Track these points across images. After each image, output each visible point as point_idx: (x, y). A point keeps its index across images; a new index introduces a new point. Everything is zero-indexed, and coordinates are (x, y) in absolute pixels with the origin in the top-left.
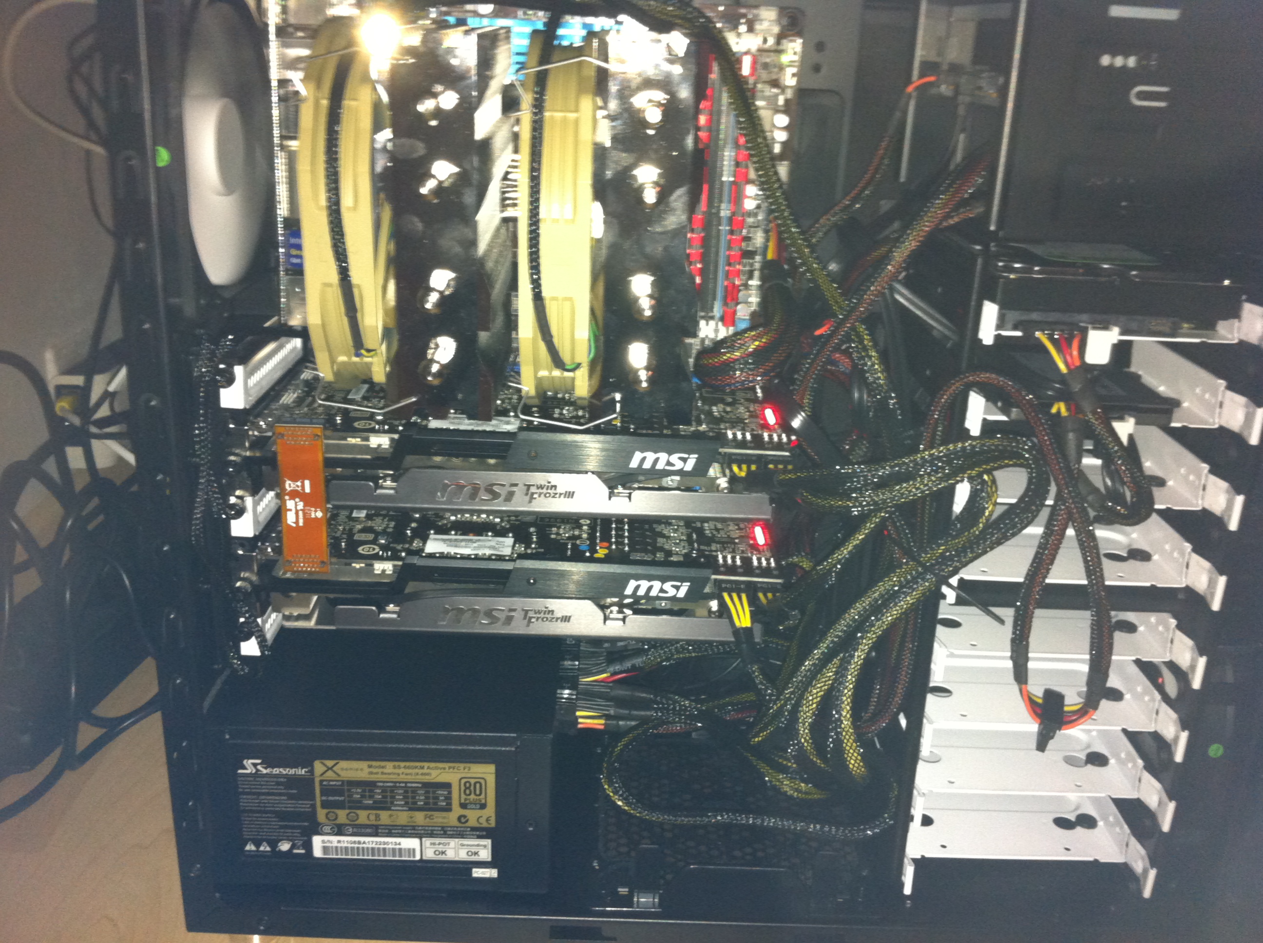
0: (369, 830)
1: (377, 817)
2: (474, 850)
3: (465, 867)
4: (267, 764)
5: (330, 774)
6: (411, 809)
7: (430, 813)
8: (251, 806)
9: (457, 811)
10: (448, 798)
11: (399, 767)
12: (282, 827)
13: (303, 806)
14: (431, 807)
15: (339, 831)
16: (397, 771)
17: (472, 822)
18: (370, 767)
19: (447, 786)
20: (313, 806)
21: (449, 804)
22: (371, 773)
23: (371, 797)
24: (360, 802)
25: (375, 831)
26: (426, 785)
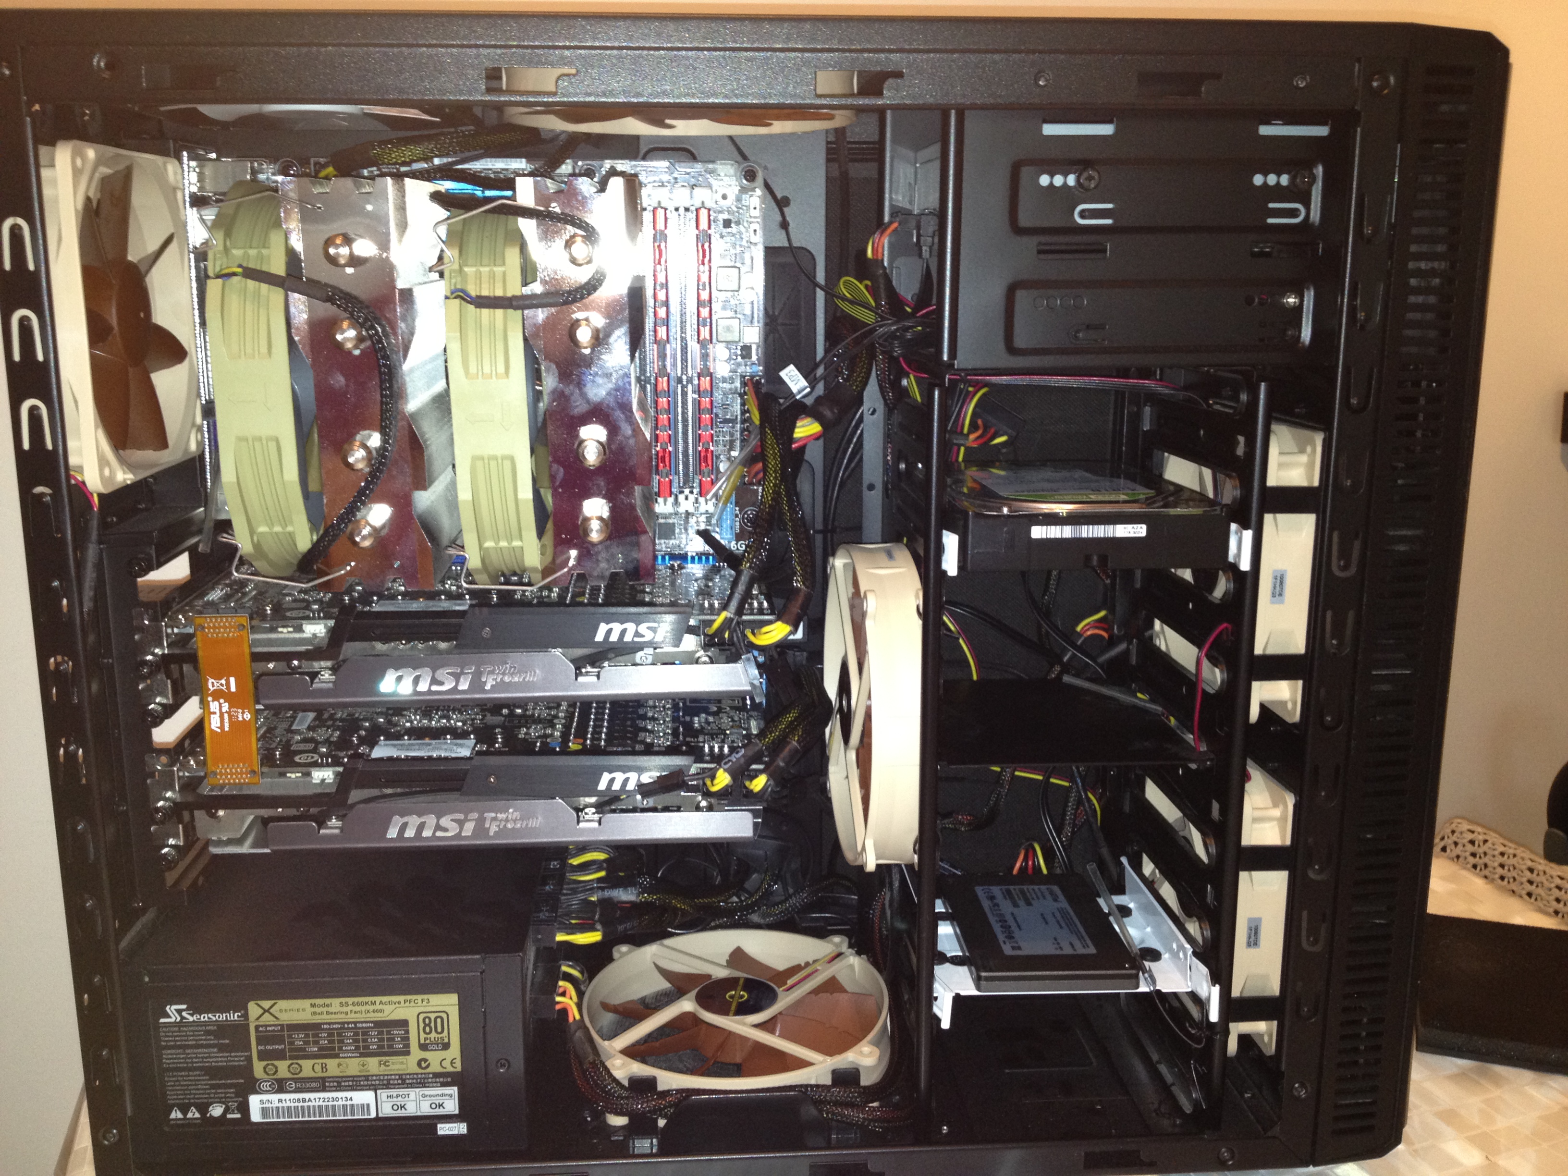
0: (314, 1085)
1: (324, 1068)
2: (438, 1100)
3: (429, 1123)
4: (195, 1009)
5: (267, 1018)
6: (362, 1055)
7: (384, 1058)
8: (177, 1063)
9: (416, 1054)
10: (406, 1039)
11: (347, 1004)
12: (213, 1087)
13: (237, 1059)
14: (386, 1051)
15: (280, 1087)
16: (345, 1009)
17: (435, 1068)
18: (313, 1006)
19: (404, 1023)
20: (249, 1059)
21: (407, 1046)
22: (314, 1013)
23: (316, 1043)
24: (304, 1050)
25: (323, 1084)
26: (378, 1024)
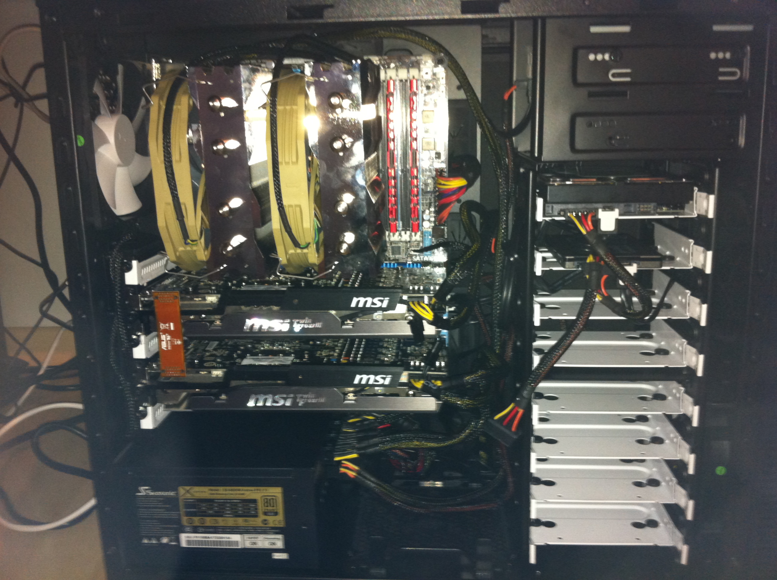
0: (211, 530)
1: (217, 522)
2: (273, 541)
3: (269, 552)
4: (153, 489)
5: (188, 496)
9: (262, 517)
10: (256, 509)
11: (227, 490)
12: (162, 528)
13: (173, 515)
14: (246, 515)
15: (195, 530)
16: (225, 492)
18: (210, 490)
19: (254, 501)
20: (179, 515)
21: (257, 512)
22: (211, 494)
23: (212, 509)
24: (205, 512)
25: (215, 530)
26: (243, 501)
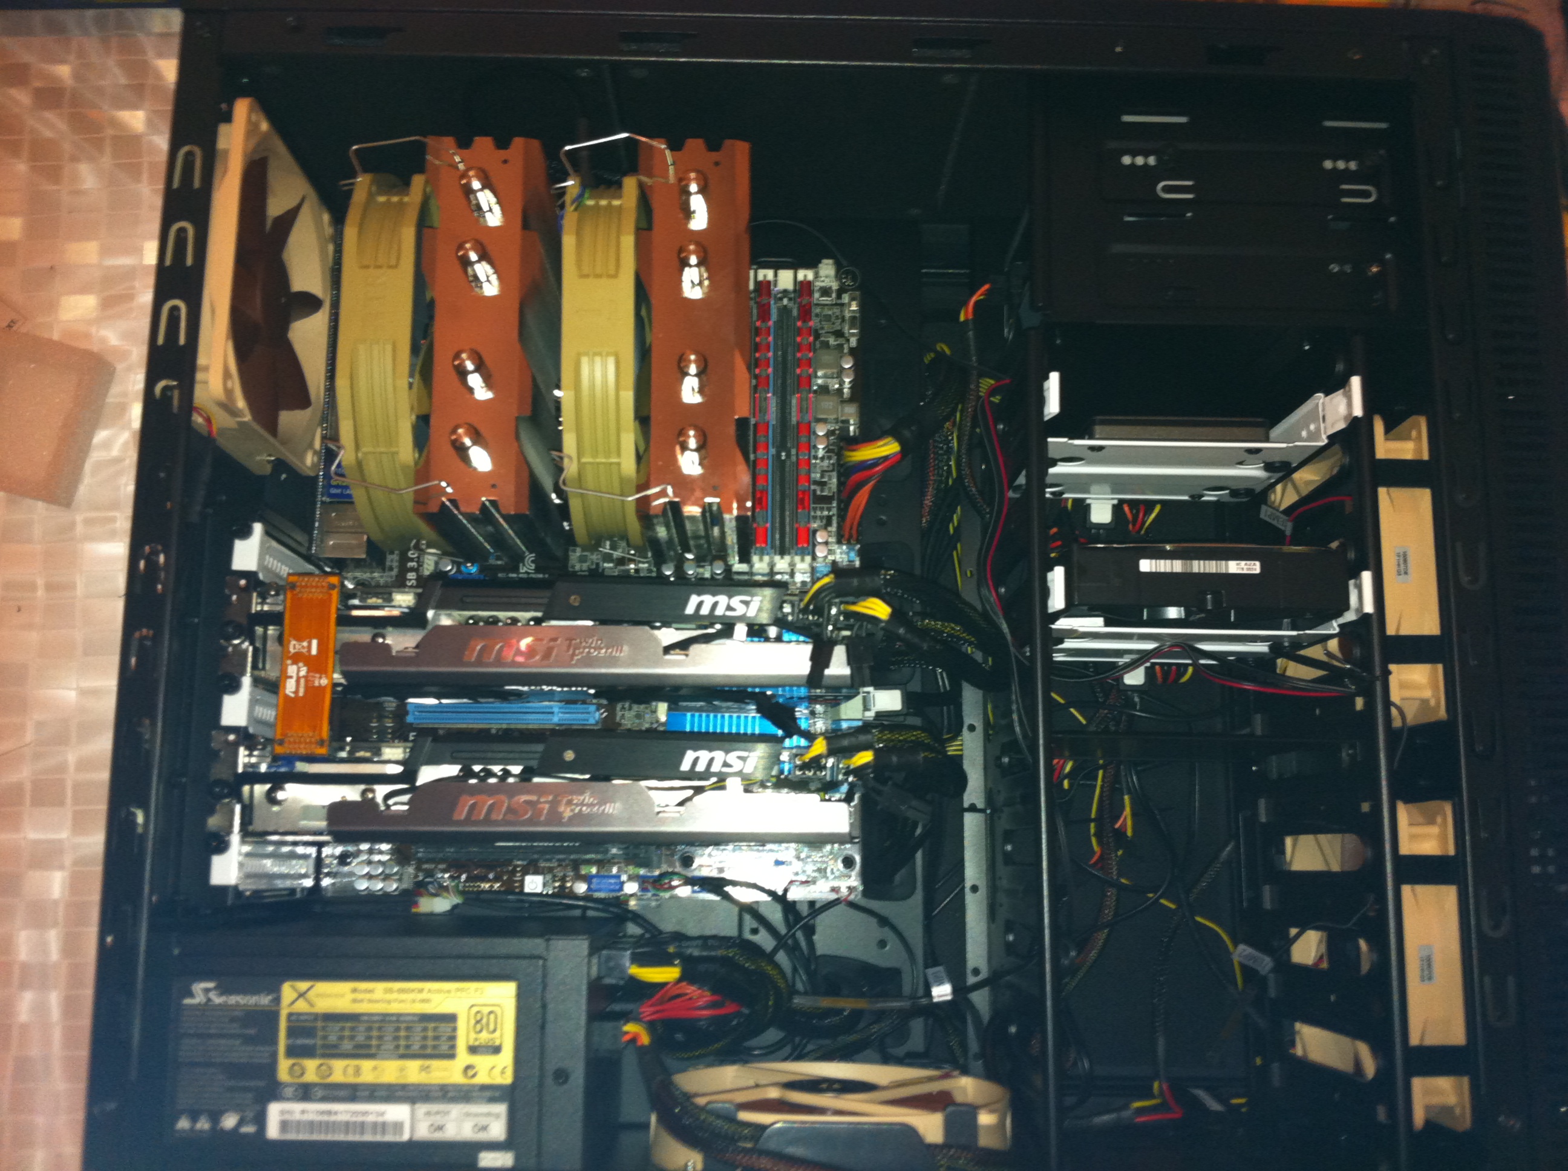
0: (343, 1093)
1: (358, 1071)
2: (483, 1121)
3: (469, 1151)
4: (224, 990)
5: (301, 1006)
6: (403, 1057)
7: (427, 1062)
8: (195, 1057)
9: (463, 1057)
10: (452, 1038)
11: (390, 991)
13: (260, 1054)
14: (429, 1052)
15: (305, 1093)
16: (389, 996)
17: (482, 1078)
18: (354, 991)
19: (451, 1018)
20: (274, 1056)
21: (453, 1047)
22: (355, 1001)
24: (337, 1047)
25: (353, 1093)
